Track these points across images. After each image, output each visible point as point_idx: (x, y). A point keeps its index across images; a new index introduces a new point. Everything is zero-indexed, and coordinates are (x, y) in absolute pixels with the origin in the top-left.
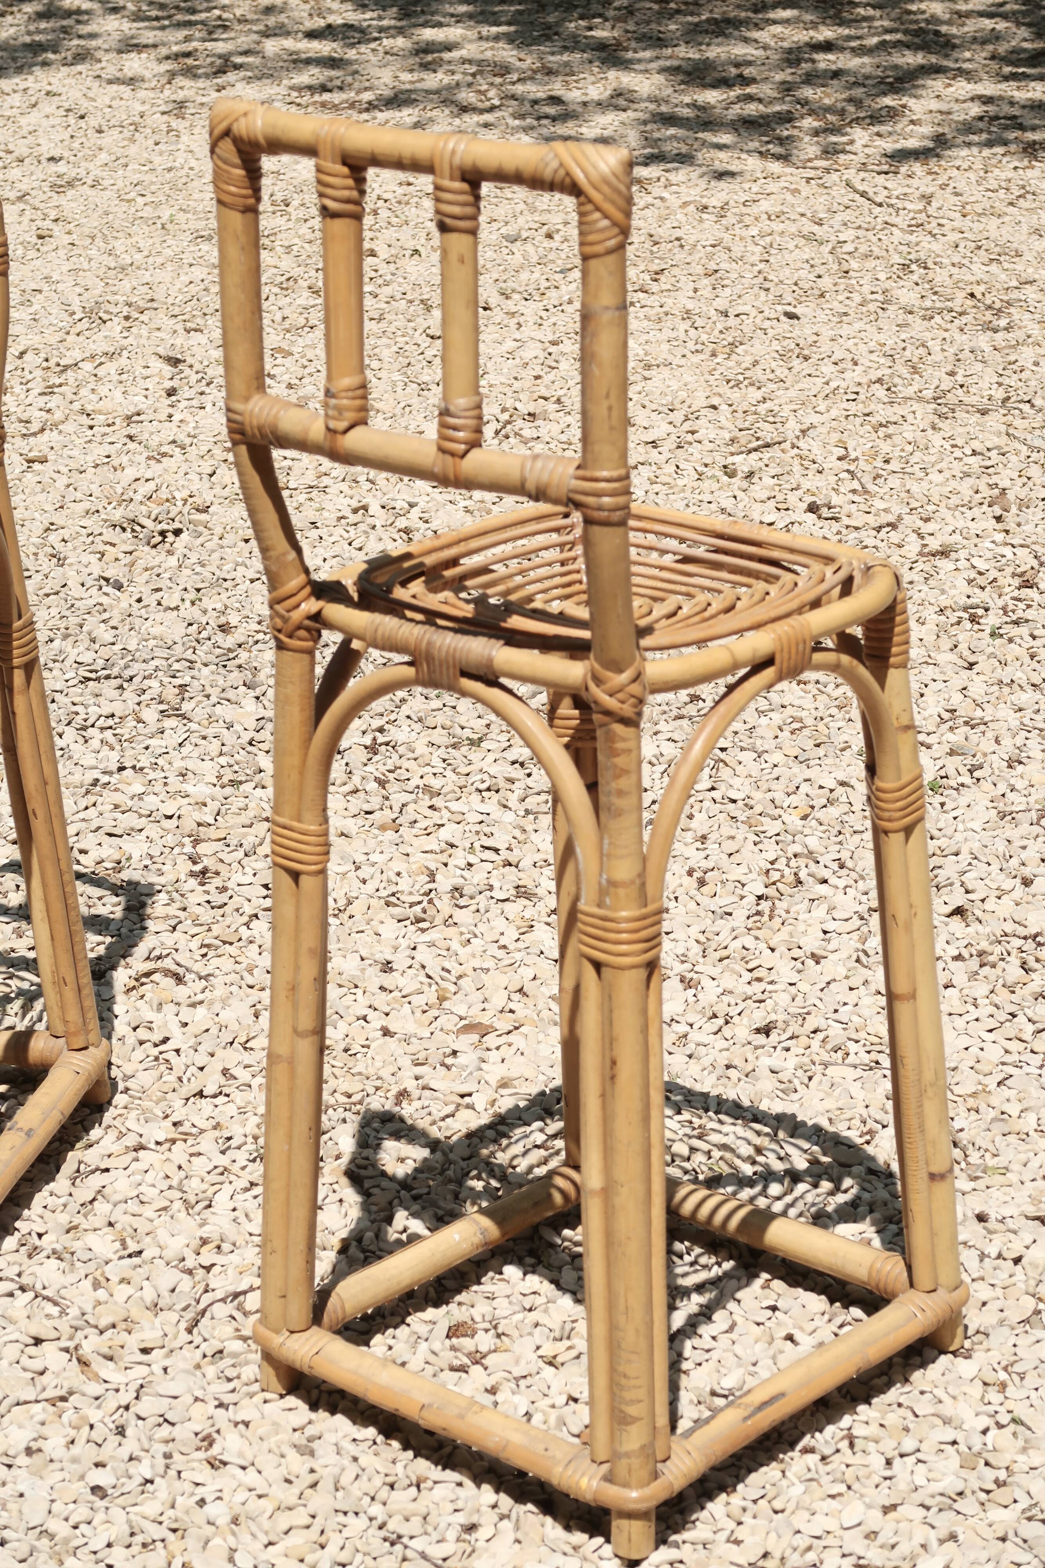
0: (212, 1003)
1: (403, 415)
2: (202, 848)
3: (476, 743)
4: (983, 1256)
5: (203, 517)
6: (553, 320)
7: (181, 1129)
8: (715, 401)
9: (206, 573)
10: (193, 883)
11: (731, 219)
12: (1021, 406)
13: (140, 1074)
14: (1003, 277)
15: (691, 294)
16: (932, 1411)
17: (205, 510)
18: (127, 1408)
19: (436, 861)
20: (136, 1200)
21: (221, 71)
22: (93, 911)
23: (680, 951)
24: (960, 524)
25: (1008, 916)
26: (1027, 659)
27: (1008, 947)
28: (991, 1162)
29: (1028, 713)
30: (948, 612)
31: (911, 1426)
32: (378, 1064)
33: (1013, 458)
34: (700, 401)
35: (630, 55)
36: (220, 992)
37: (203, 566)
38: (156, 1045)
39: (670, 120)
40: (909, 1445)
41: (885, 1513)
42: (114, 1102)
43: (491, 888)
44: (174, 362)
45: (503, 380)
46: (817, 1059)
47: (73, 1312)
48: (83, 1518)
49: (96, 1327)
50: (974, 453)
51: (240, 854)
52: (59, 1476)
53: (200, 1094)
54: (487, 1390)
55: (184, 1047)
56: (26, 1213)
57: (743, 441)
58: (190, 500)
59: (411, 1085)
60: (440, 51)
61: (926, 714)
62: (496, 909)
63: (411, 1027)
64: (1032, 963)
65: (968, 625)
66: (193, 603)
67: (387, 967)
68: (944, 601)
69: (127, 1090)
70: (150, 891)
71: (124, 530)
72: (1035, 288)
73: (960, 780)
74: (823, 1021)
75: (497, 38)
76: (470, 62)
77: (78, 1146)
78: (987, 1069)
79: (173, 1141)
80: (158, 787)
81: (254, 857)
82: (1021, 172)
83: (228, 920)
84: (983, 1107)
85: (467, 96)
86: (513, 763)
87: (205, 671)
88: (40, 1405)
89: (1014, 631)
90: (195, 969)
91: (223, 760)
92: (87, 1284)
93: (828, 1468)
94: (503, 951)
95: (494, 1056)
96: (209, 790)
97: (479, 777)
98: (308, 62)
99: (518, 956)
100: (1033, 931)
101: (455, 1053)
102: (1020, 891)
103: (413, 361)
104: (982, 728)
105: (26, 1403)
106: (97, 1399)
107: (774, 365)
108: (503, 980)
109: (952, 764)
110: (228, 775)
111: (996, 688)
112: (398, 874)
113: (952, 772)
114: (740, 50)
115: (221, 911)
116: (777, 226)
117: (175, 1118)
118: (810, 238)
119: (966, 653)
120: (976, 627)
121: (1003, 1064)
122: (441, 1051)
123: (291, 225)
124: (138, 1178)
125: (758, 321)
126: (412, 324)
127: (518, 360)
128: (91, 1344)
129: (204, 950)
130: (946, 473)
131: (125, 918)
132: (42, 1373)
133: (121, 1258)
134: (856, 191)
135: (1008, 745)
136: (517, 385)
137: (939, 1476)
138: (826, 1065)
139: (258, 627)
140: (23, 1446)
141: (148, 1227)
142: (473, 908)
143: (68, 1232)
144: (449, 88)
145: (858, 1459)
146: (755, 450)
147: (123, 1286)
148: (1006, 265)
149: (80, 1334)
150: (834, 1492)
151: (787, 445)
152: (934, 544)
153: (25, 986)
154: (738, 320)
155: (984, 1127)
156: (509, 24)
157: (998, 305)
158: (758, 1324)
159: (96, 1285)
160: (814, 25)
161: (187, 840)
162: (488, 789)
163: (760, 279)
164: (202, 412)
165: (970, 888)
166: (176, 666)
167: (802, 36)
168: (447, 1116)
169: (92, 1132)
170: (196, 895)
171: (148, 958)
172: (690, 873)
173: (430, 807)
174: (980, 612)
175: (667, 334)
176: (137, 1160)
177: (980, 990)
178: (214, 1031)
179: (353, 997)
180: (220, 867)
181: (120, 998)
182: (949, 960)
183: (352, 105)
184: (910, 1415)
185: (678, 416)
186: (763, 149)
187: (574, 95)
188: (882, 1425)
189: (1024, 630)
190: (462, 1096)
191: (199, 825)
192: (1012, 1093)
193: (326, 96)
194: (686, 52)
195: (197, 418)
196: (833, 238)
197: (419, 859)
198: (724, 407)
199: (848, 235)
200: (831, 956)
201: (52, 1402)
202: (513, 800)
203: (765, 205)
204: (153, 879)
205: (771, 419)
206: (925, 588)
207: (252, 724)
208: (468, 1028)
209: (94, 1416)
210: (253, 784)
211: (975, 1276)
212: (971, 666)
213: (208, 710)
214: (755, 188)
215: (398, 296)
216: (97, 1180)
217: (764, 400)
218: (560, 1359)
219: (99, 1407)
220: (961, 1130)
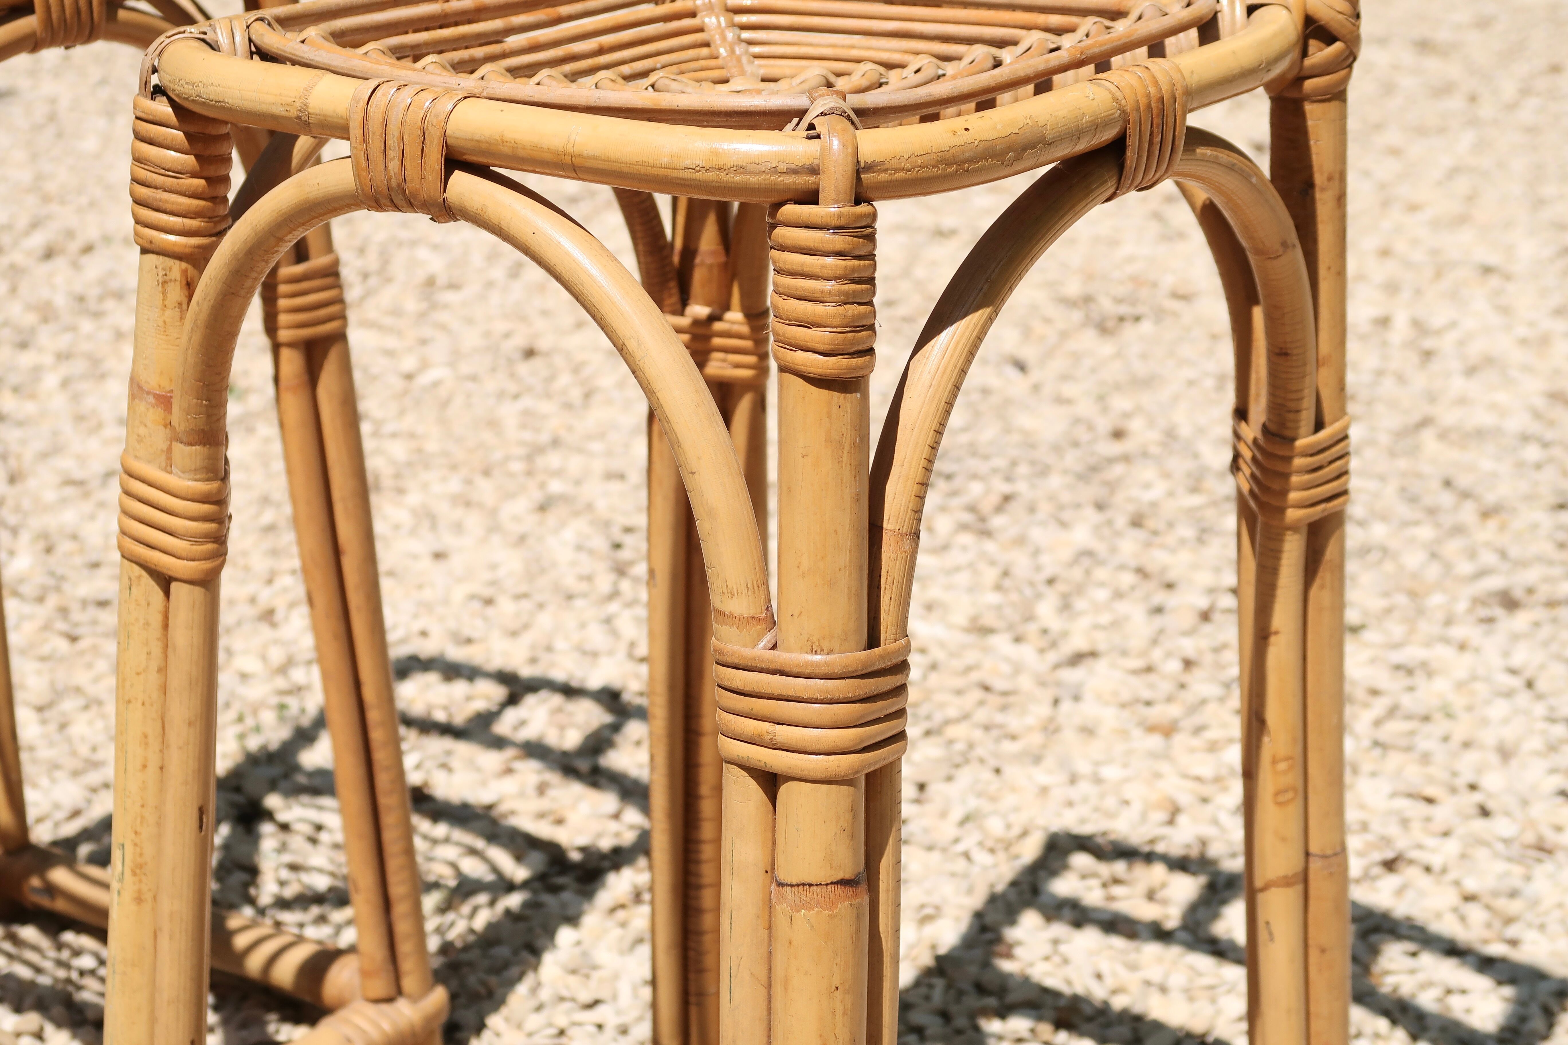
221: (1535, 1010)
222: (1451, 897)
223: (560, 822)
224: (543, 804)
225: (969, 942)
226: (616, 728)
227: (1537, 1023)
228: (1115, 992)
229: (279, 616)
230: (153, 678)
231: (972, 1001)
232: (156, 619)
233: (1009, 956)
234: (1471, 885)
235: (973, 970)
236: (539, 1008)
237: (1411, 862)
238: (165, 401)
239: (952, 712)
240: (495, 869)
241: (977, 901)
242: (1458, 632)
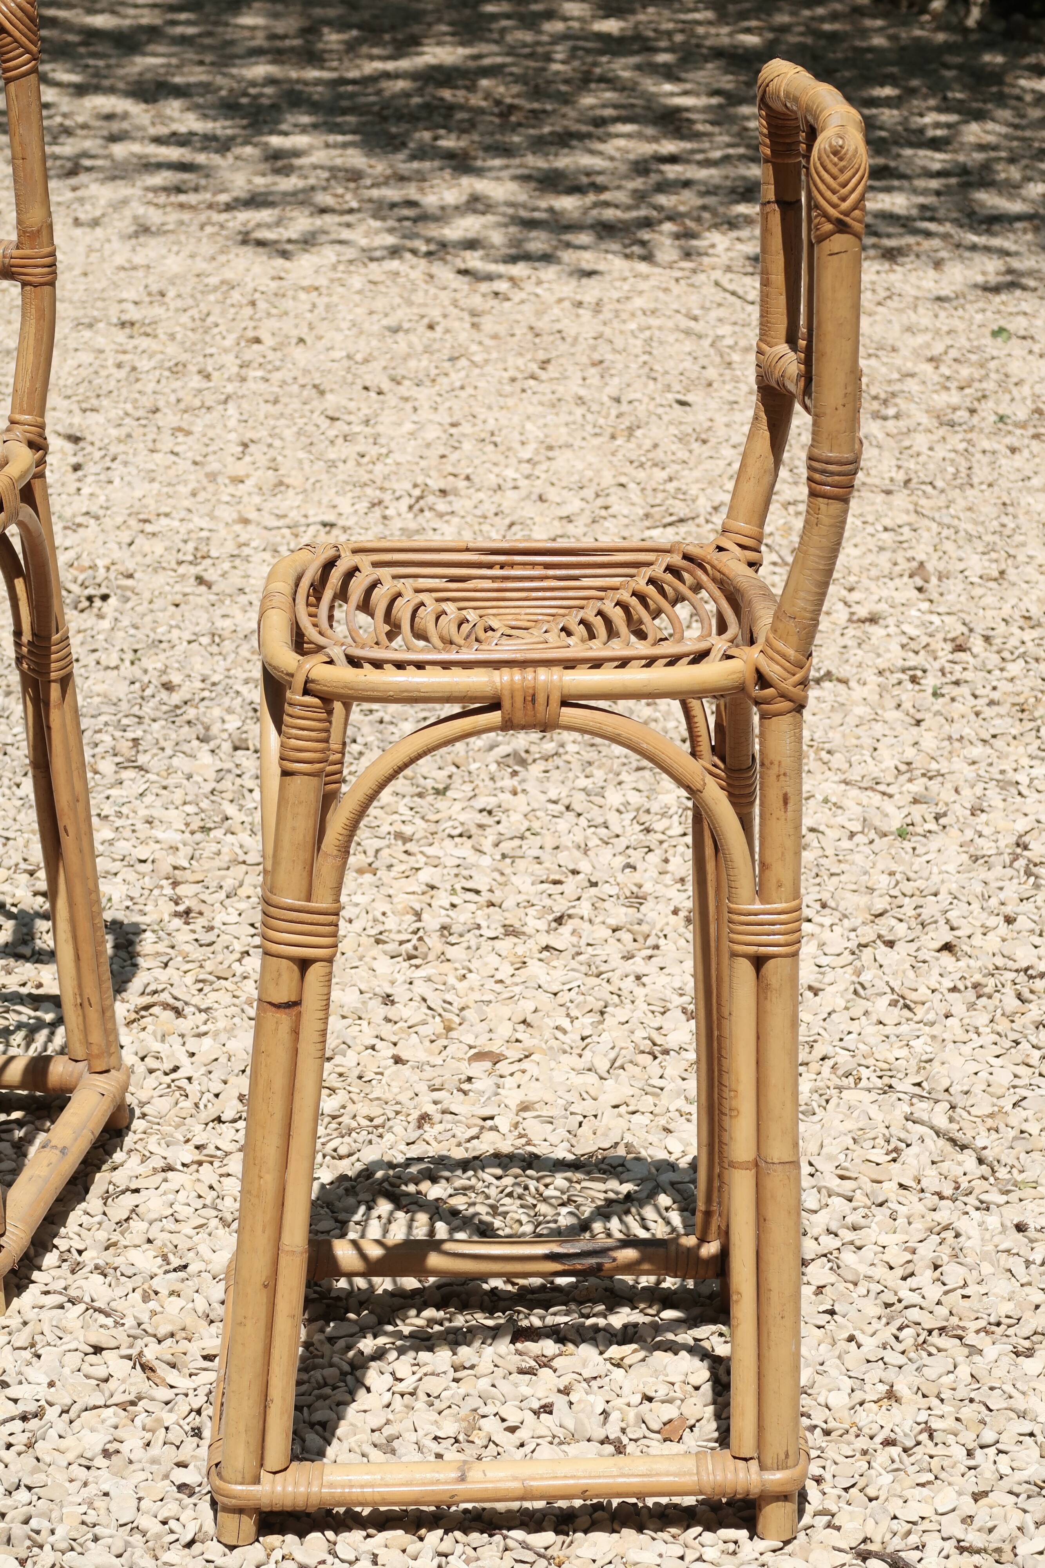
0: (216, 1034)
1: (314, 490)
2: (181, 890)
3: (440, 792)
4: (1028, 1263)
5: (129, 582)
6: (448, 404)
7: (205, 1152)
8: (623, 480)
9: (140, 634)
10: (177, 922)
11: (607, 314)
12: (923, 487)
13: (156, 1101)
14: (884, 370)
15: (581, 382)
16: (1005, 1405)
17: (130, 576)
18: (199, 1412)
19: (420, 901)
20: (171, 1219)
21: (73, 172)
23: (677, 985)
24: (885, 593)
25: (996, 951)
26: (973, 717)
27: (1002, 979)
28: (1019, 1178)
29: (983, 765)
30: (887, 674)
31: (987, 1419)
32: (396, 1090)
33: (925, 534)
34: (608, 478)
35: (479, 163)
36: (221, 1024)
37: (137, 628)
38: (166, 1074)
39: (530, 224)
40: (988, 1436)
41: (976, 1501)
42: (133, 1127)
43: (479, 927)
44: (75, 439)
45: (409, 458)
46: (830, 1084)
47: (129, 1322)
48: (171, 1514)
49: (155, 1336)
50: (886, 529)
51: (222, 895)
52: (142, 1476)
53: (219, 1120)
54: (559, 1391)
55: (195, 1076)
56: (63, 1231)
57: (657, 517)
58: (113, 568)
59: (431, 1109)
60: (289, 157)
61: (883, 766)
62: (486, 946)
63: (422, 1056)
64: (1026, 994)
65: (910, 686)
66: (132, 663)
67: (388, 999)
68: (881, 663)
69: (144, 1116)
70: (137, 930)
72: (916, 380)
73: (927, 827)
74: (831, 1048)
75: (345, 145)
76: (322, 167)
77: (104, 1167)
78: (1000, 1092)
79: (200, 1163)
80: (127, 833)
81: (235, 899)
82: (883, 275)
83: (220, 958)
84: (1002, 1127)
85: (324, 199)
86: (481, 811)
87: (156, 726)
88: (111, 1409)
89: (955, 691)
90: (193, 1002)
91: (190, 809)
92: (137, 1296)
93: (912, 1459)
94: (499, 985)
95: (509, 1082)
96: (179, 837)
97: (450, 823)
98: (160, 166)
99: (517, 990)
100: (1024, 965)
101: (469, 1079)
102: (1003, 929)
103: (315, 441)
104: (940, 779)
105: (96, 1407)
106: (167, 1403)
107: (674, 447)
108: (506, 1011)
109: (917, 811)
110: (196, 824)
111: (946, 743)
112: (384, 914)
113: (918, 819)
114: (586, 161)
115: (211, 949)
116: (654, 322)
117: (197, 1141)
118: (688, 332)
119: (912, 711)
120: (917, 687)
121: (1014, 1087)
122: (456, 1078)
123: (171, 314)
124: (171, 1197)
125: (651, 407)
126: (308, 407)
127: (420, 441)
128: (152, 1351)
129: (200, 985)
130: (862, 549)
131: (115, 955)
132: (106, 1380)
133: (166, 1272)
134: (725, 290)
135: (968, 796)
136: (423, 463)
137: (1024, 1466)
138: (840, 1089)
139: (202, 685)
140: (99, 1448)
141: (189, 1244)
142: (465, 945)
143: (107, 1249)
144: (303, 191)
145: (940, 1450)
146: (670, 524)
147: (173, 1298)
148: (885, 360)
149: (139, 1343)
150: (923, 1480)
151: (701, 520)
152: (862, 612)
153: (24, 1019)
154: (631, 407)
155: (1007, 1144)
156: (354, 132)
157: (883, 396)
158: (819, 1327)
159: (146, 1298)
160: (655, 139)
161: (164, 882)
162: (461, 835)
163: (646, 369)
164: (110, 486)
165: (955, 925)
166: (125, 721)
167: (647, 149)
168: (473, 1138)
169: (115, 1156)
170: (183, 935)
171: (143, 993)
172: (675, 912)
173: (406, 852)
174: (919, 673)
175: (564, 418)
176: (165, 1180)
177: (981, 1019)
178: (223, 1059)
179: (358, 1028)
180: (203, 908)
181: (122, 1030)
182: (945, 992)
183: (210, 206)
184: (984, 1409)
185: (589, 493)
186: (628, 251)
187: (430, 200)
188: (957, 1419)
189: (964, 690)
190: (484, 1119)
191: (175, 868)
192: (1029, 1113)
193: (182, 198)
194: (536, 162)
195: (107, 492)
196: (711, 333)
197: (401, 900)
198: (632, 486)
199: (725, 330)
200: (829, 989)
201: (123, 1406)
202: (487, 845)
203: (638, 302)
204: (137, 918)
205: (681, 496)
206: (859, 652)
207: (211, 775)
208: (480, 1056)
209: (169, 1419)
210: (223, 831)
211: (1024, 1281)
212: (918, 723)
213: (167, 762)
214: (626, 287)
215: (290, 381)
216: (129, 1200)
217: (671, 479)
218: (627, 1361)
219: (171, 1411)
220: (985, 1148)
223: (39, 985)
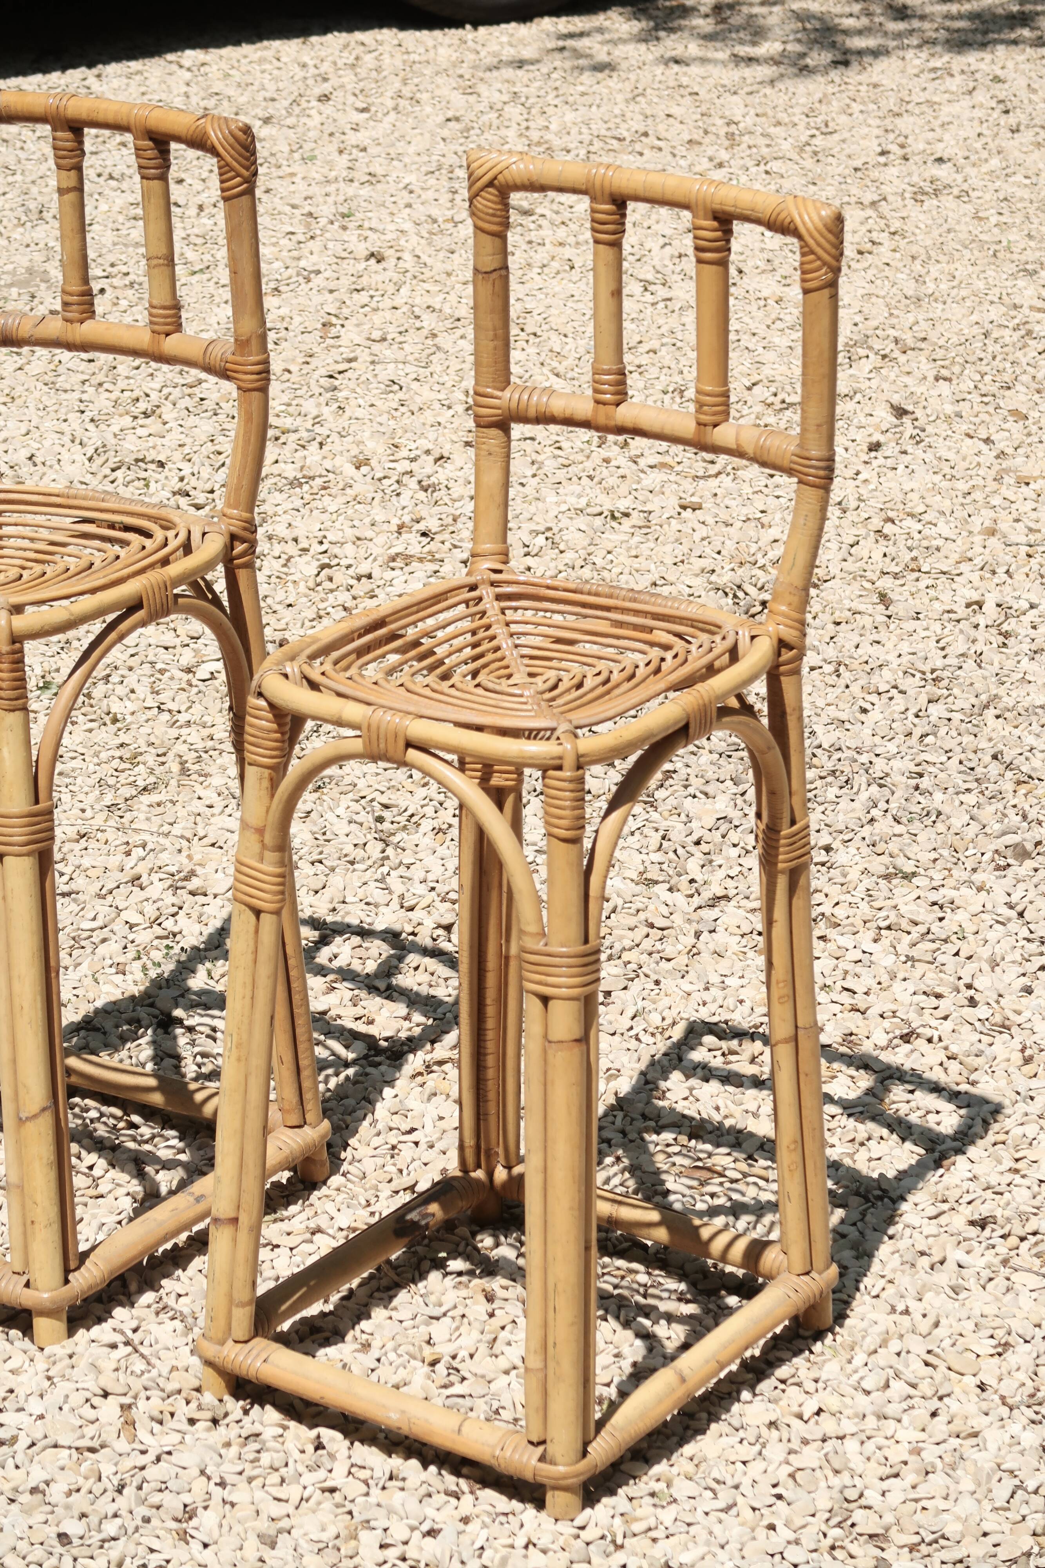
3: (910, 875)
18: (142, 1469)
22: (432, 992)
38: (401, 1134)
42: (329, 1182)
43: (822, 1031)
44: (902, 412)
46: (1009, 1261)
47: (157, 1371)
48: (38, 1560)
49: (163, 1391)
52: (44, 1518)
56: (179, 1272)
69: (346, 1173)
71: (726, 594)
86: (932, 904)
88: (68, 1452)
97: (889, 913)
105: (59, 1447)
106: (122, 1455)
132: (91, 1423)
140: (33, 1484)
149: (144, 1394)
169: (291, 1207)
172: (1024, 1049)
173: (824, 936)
176: (309, 1242)
181: (399, 1082)
201: (81, 1451)
202: (905, 943)
207: (710, 823)
219: (117, 1464)
221: (979, 1121)
222: (942, 1056)
223: (371, 1022)
224: (358, 1011)
225: (636, 1090)
226: (401, 959)
227: (978, 1128)
228: (726, 1117)
229: (144, 880)
230: (250, 957)
231: (640, 1124)
232: (252, 929)
233: (663, 1097)
234: (954, 1049)
235: (640, 1106)
236: (378, 1134)
237: (918, 1036)
238: (261, 831)
239: (627, 943)
240: (333, 1054)
241: (643, 1066)
242: (978, 878)
